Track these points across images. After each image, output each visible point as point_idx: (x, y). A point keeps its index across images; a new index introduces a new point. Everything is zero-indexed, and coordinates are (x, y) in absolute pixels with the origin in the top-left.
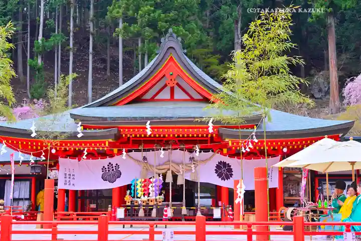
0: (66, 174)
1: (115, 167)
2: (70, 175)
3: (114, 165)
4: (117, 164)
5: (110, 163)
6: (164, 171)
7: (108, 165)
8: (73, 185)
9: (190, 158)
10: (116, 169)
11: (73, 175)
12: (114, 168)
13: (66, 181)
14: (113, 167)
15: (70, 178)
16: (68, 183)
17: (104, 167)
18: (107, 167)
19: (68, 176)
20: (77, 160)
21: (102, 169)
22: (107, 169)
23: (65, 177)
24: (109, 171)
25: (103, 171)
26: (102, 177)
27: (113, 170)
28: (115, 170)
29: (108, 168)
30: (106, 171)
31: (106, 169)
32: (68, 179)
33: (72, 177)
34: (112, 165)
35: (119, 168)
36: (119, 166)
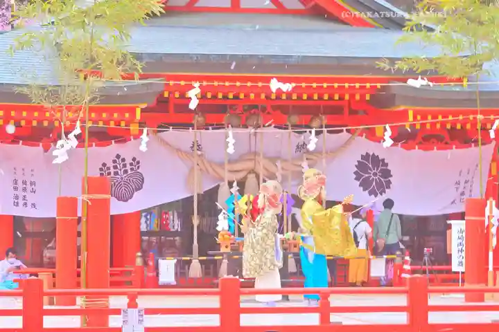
0: (16, 182)
1: (131, 164)
2: (24, 183)
3: (128, 161)
4: (134, 159)
5: (118, 156)
6: (241, 175)
7: (114, 161)
8: (34, 205)
9: (298, 146)
10: (132, 169)
11: (31, 184)
12: (128, 167)
13: (17, 197)
14: (125, 166)
15: (24, 190)
16: (21, 202)
17: (104, 165)
18: (110, 164)
19: (20, 185)
20: (40, 148)
21: (101, 169)
22: (112, 170)
23: (16, 189)
24: (116, 173)
25: (102, 175)
27: (126, 172)
28: (129, 172)
29: (115, 167)
30: (109, 173)
31: (109, 168)
32: (21, 193)
33: (29, 188)
34: (123, 160)
35: (138, 167)
36: (138, 163)
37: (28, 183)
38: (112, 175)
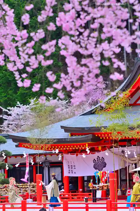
1: (101, 159)
2: (71, 166)
3: (101, 158)
4: (102, 157)
5: (98, 157)
7: (97, 158)
8: (75, 173)
10: (102, 161)
11: (74, 166)
13: (69, 170)
14: (100, 160)
15: (72, 168)
16: (71, 172)
17: (94, 159)
18: (96, 159)
19: (70, 167)
20: (75, 155)
21: (93, 161)
22: (97, 161)
23: (69, 168)
24: (98, 162)
25: (94, 163)
26: (94, 167)
27: (100, 162)
28: (101, 162)
29: (98, 160)
30: (96, 162)
31: (96, 161)
33: (73, 167)
35: (104, 160)
36: (104, 158)
37: (73, 166)
38: (97, 163)
